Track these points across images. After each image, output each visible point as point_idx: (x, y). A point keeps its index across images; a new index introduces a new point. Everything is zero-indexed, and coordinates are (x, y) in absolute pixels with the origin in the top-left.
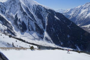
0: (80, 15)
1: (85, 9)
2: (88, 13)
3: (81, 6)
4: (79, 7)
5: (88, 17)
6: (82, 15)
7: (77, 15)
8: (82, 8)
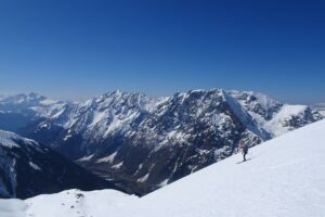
0: (91, 126)
1: (102, 110)
2: (108, 124)
3: (94, 102)
4: (88, 103)
5: (109, 134)
6: (96, 128)
7: (85, 128)
8: (95, 109)
